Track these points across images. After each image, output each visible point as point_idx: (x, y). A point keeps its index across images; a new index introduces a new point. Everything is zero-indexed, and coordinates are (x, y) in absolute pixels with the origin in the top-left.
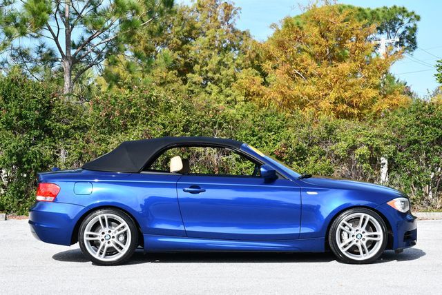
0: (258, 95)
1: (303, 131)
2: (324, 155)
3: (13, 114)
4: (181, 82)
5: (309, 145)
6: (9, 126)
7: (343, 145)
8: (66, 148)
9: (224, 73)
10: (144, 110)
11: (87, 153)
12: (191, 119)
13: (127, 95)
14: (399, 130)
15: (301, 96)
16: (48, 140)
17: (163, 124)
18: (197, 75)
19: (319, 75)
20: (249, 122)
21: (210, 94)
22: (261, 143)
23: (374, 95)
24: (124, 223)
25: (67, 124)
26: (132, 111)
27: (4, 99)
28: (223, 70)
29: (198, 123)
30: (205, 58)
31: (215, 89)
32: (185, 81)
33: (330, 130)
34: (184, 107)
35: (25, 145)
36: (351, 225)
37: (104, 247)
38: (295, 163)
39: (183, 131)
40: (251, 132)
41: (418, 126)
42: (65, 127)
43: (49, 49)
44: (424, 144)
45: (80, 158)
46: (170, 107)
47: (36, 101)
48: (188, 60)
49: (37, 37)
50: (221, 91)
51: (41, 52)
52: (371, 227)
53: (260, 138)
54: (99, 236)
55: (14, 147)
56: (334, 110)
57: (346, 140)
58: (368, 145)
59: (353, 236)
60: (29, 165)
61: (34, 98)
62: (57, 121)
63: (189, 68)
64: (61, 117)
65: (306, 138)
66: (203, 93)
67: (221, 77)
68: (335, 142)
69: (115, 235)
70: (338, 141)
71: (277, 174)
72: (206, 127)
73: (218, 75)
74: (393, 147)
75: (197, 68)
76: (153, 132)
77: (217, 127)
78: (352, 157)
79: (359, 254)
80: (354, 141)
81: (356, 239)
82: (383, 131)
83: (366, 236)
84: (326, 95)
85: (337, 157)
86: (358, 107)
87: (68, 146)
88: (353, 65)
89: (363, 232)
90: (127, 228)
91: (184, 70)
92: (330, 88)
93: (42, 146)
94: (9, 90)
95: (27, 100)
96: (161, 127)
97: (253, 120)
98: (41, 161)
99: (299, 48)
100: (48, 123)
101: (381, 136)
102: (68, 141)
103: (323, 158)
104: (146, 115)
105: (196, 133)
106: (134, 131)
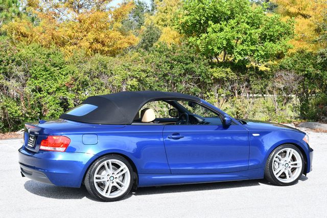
5: (91, 78)
38: (80, 93)
40: (44, 68)
56: (91, 48)
65: (88, 72)
78: (123, 86)
80: (126, 74)
84: (84, 36)
101: (144, 71)
103: (103, 88)
105: (1, 69)
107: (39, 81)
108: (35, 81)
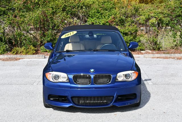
1: (123, 10)
2: (134, 22)
5: (126, 18)
7: (143, 17)
12: (66, 5)
14: (172, 9)
17: (52, 8)
20: (96, 6)
22: (102, 17)
25: (3, 7)
29: (70, 7)
33: (136, 10)
39: (62, 11)
40: (97, 11)
42: (3, 9)
53: (102, 14)
57: (145, 15)
58: (156, 18)
65: (124, 14)
68: (139, 16)
70: (141, 15)
72: (74, 9)
74: (169, 19)
76: (47, 12)
77: (80, 8)
78: (148, 23)
80: (149, 16)
82: (164, 10)
85: (140, 24)
96: (51, 9)
97: (98, 4)
101: (162, 13)
102: (5, 16)
103: (133, 24)
104: (44, 3)
105: (69, 12)
106: (37, 11)
107: (94, 19)
108: (92, 19)
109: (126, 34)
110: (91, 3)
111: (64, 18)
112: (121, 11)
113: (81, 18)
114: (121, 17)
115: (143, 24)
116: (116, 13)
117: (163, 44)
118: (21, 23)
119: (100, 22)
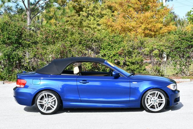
0: (111, 26)
2: (139, 53)
3: (5, 37)
4: (77, 15)
5: (133, 49)
6: (4, 42)
7: (148, 49)
8: (29, 52)
9: (96, 11)
10: (62, 35)
11: (38, 54)
12: (82, 39)
13: (54, 28)
14: (172, 42)
15: (129, 27)
16: (21, 48)
17: (70, 41)
18: (84, 12)
19: (137, 17)
20: (107, 39)
21: (90, 20)
22: (112, 49)
23: (161, 26)
24: (54, 96)
25: (29, 41)
26: (57, 35)
27: (2, 31)
28: (96, 10)
29: (85, 40)
30: (88, 5)
31: (92, 18)
32: (79, 15)
33: (142, 43)
34: (79, 34)
35: (11, 51)
36: (152, 96)
37: (46, 107)
38: (127, 57)
40: (108, 44)
41: (180, 41)
42: (28, 43)
43: (21, 7)
44: (183, 49)
45: (35, 56)
46: (73, 33)
47: (16, 32)
48: (80, 6)
49: (15, 2)
50: (95, 19)
51: (17, 7)
52: (160, 97)
53: (112, 46)
54: (44, 102)
55: (6, 52)
56: (144, 33)
57: (149, 47)
58: (158, 49)
59: (152, 101)
60: (13, 59)
61: (14, 30)
62: (25, 40)
63: (81, 9)
64: (26, 38)
65: (132, 47)
66: (87, 20)
67: (95, 13)
69: (50, 102)
70: (145, 47)
71: (120, 75)
72: (89, 42)
73: (93, 12)
74: (169, 50)
75: (84, 9)
76: (66, 45)
77: (93, 42)
78: (151, 54)
79: (155, 108)
80: (152, 48)
81: (154, 102)
82: (165, 43)
83: (158, 101)
84: (140, 26)
85: (145, 55)
86: (154, 31)
87: (30, 51)
88: (152, 14)
89: (157, 99)
90: (56, 99)
91: (79, 10)
92: (142, 23)
93: (18, 51)
94: (4, 26)
95: (11, 31)
97: (109, 38)
98: (18, 58)
99: (129, 6)
100: (21, 41)
101: (164, 46)
102: (30, 48)
103: (139, 55)
104: (63, 37)
105: (85, 45)
106: (58, 44)
107: (105, 51)
108: (104, 51)
109: (133, 63)
110: (102, 37)
111: (80, 50)
112: (129, 44)
113: (94, 50)
114: (129, 49)
115: (148, 55)
116: (124, 46)
117: (165, 72)
118: (44, 55)
119: (111, 53)
